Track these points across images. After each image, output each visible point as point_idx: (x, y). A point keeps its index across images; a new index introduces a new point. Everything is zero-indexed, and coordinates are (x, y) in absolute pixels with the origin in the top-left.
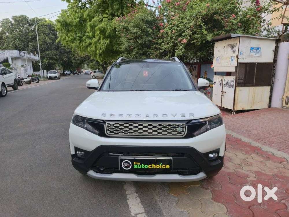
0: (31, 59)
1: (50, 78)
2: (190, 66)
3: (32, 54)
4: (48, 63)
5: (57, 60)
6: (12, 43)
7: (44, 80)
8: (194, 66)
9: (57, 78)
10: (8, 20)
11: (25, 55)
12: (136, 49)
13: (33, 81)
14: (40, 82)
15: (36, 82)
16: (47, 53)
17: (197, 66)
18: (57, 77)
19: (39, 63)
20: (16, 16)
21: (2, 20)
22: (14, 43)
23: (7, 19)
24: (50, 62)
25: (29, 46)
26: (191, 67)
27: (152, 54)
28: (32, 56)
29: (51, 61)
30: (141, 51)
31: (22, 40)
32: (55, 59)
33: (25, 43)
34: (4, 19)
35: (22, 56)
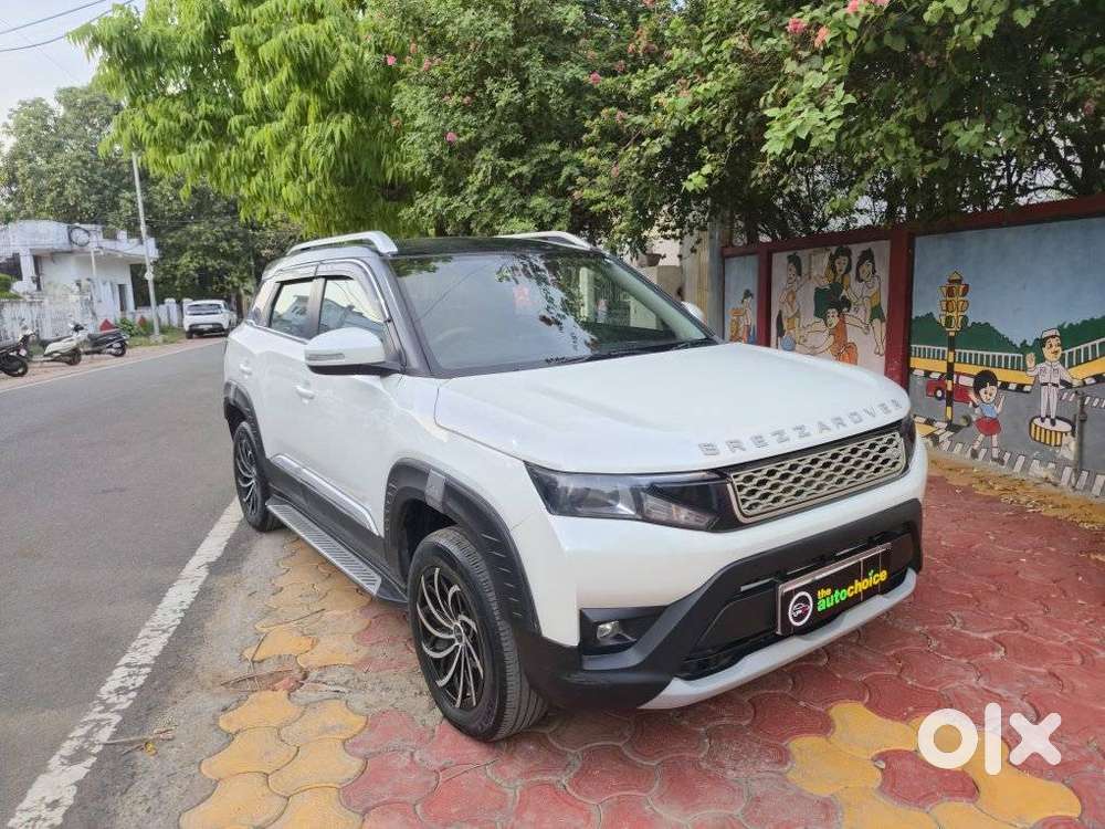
0: (120, 256)
1: (196, 333)
2: (833, 249)
3: (123, 235)
4: (197, 271)
5: (235, 258)
6: (54, 194)
7: (165, 341)
8: (857, 250)
9: (223, 330)
10: (41, 104)
11: (92, 238)
12: (485, 154)
13: (96, 349)
14: (128, 351)
15: (110, 353)
16: (195, 228)
17: (882, 249)
18: (220, 324)
19: (145, 271)
20: (70, 90)
21: (16, 108)
22: (60, 194)
23: (38, 102)
24: (207, 268)
25: (122, 202)
26: (843, 260)
27: (592, 173)
28: (125, 245)
29: (209, 263)
30: (524, 164)
31: (92, 183)
32: (225, 256)
33: (107, 192)
34: (24, 104)
35: (81, 246)
